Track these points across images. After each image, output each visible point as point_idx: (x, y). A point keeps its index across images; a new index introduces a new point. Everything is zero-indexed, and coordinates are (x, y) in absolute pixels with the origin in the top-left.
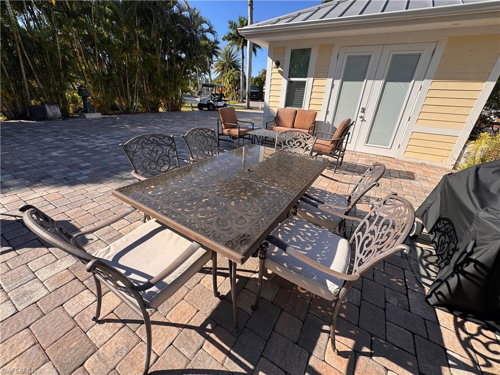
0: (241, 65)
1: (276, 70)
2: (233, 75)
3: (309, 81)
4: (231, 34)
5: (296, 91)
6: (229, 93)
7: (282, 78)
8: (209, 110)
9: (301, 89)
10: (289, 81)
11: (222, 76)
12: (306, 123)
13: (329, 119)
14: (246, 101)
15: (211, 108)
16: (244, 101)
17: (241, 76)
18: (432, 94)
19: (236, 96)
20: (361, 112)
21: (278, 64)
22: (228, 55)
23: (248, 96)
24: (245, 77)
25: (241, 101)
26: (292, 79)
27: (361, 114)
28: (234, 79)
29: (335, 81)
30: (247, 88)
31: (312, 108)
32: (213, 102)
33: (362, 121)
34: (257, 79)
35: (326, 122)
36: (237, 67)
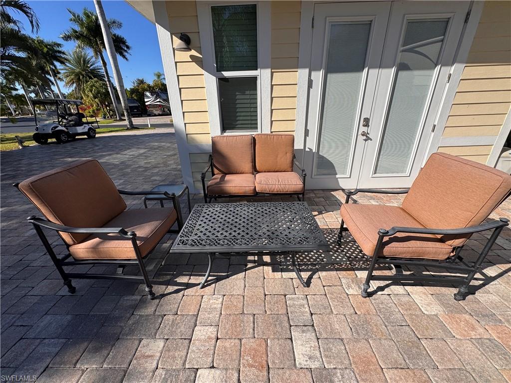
0: (105, 74)
1: (185, 56)
2: (96, 87)
3: (263, 76)
4: (75, 32)
5: (238, 97)
6: (97, 110)
7: (203, 72)
8: (59, 141)
9: (248, 92)
10: (220, 79)
11: (80, 90)
12: (279, 158)
13: (312, 145)
14: (126, 118)
15: (63, 138)
16: (123, 118)
17: (109, 88)
18: (466, 86)
19: (109, 113)
20: (364, 126)
21: (187, 42)
22: (82, 61)
23: (127, 112)
24: (114, 89)
25: (118, 118)
26: (227, 74)
27: (363, 129)
28: (99, 92)
29: (313, 73)
30: (122, 102)
31: (277, 127)
32: (64, 129)
33: (366, 140)
34: (133, 91)
35: (307, 150)
36: (100, 77)
